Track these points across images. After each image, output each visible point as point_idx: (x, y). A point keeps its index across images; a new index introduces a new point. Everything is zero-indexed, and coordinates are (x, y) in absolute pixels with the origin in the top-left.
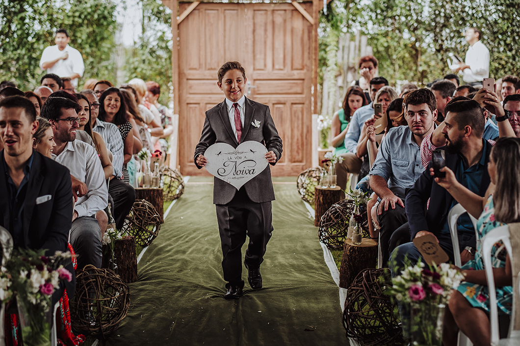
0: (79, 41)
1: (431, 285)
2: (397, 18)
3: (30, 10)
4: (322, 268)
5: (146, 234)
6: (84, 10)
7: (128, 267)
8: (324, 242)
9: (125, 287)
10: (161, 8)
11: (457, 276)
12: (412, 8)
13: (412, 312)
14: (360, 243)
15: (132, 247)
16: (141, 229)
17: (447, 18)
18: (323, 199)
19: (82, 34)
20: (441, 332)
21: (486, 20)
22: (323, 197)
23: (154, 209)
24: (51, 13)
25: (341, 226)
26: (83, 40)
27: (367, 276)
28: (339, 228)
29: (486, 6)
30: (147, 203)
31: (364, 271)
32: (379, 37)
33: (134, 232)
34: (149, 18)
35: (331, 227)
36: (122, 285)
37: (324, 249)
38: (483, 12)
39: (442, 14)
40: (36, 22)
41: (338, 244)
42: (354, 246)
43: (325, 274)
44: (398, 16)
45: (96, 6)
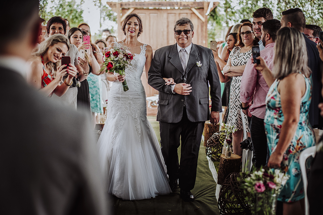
1: (268, 183)
4: (207, 172)
8: (209, 156)
10: (111, 12)
11: (284, 177)
13: (257, 199)
14: (230, 157)
18: (209, 130)
20: (275, 211)
22: (209, 129)
25: (219, 146)
27: (233, 177)
29: (312, 10)
31: (231, 174)
34: (104, 18)
35: (213, 147)
37: (209, 160)
38: (310, 13)
41: (218, 158)
42: (226, 159)
43: (209, 176)
45: (71, 11)
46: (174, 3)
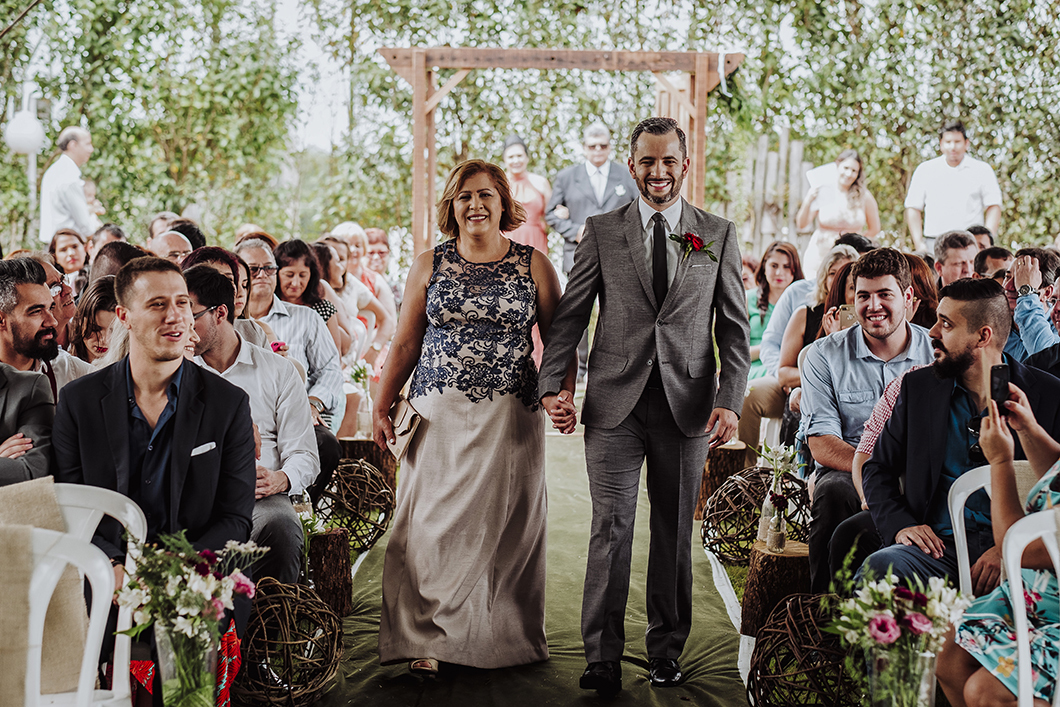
0: (223, 143)
1: (911, 616)
2: (864, 105)
3: (125, 78)
4: (708, 599)
5: (364, 528)
6: (232, 81)
7: (335, 587)
8: (712, 550)
9: (334, 619)
10: (389, 79)
11: (957, 601)
12: (895, 87)
13: (875, 665)
14: (781, 550)
15: (344, 549)
16: (356, 517)
17: (966, 107)
18: (710, 466)
19: (227, 129)
21: (1046, 112)
23: (381, 478)
24: (166, 86)
25: (745, 518)
26: (229, 142)
27: (795, 608)
28: (742, 522)
29: (1045, 84)
30: (367, 467)
31: (788, 599)
32: (827, 144)
33: (342, 522)
34: (365, 98)
35: (725, 521)
36: (328, 614)
37: (712, 562)
38: (1040, 96)
39: (957, 100)
40: (137, 103)
41: (740, 554)
42: (769, 556)
43: (715, 609)
44: (867, 101)
45: (258, 72)
46: (598, 56)
